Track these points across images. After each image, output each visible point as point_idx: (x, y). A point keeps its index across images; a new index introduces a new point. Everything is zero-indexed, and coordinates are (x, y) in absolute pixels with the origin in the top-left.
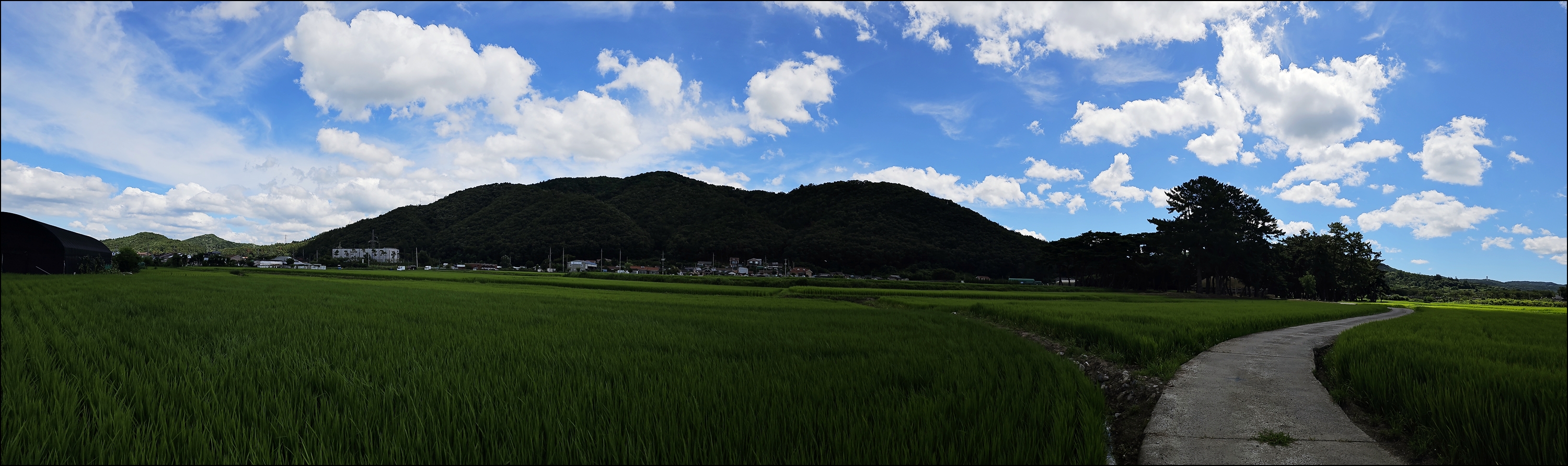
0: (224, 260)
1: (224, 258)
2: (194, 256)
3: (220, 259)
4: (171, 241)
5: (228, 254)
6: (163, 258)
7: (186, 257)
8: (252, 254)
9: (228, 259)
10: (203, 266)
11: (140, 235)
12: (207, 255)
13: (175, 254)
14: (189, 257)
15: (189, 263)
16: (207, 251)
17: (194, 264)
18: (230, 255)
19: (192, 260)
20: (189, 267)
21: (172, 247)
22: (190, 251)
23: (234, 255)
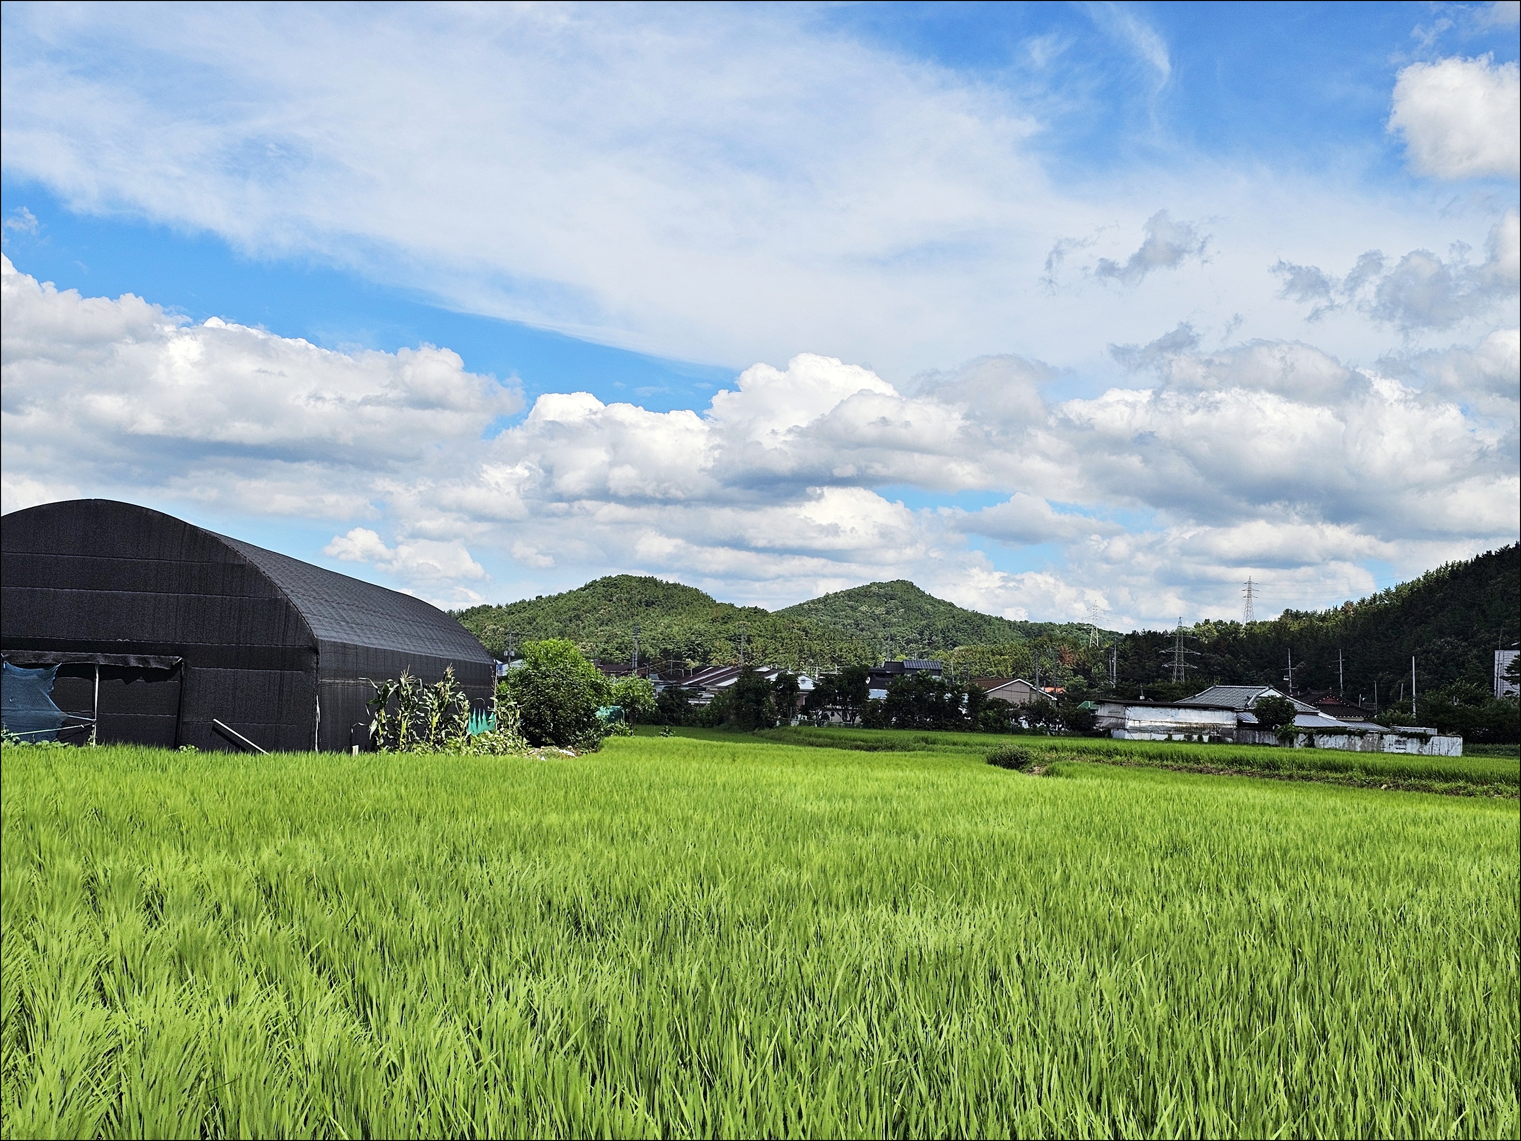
0: (956, 701)
1: (957, 691)
2: (828, 679)
3: (940, 698)
4: (728, 614)
5: (975, 670)
6: (696, 691)
7: (789, 684)
8: (1086, 673)
9: (977, 697)
10: (868, 724)
11: (601, 589)
12: (880, 677)
13: (748, 672)
14: (806, 684)
15: (804, 711)
16: (883, 660)
17: (825, 717)
18: (984, 676)
19: (817, 698)
20: (806, 729)
21: (733, 639)
22: (810, 657)
23: (1000, 679)
